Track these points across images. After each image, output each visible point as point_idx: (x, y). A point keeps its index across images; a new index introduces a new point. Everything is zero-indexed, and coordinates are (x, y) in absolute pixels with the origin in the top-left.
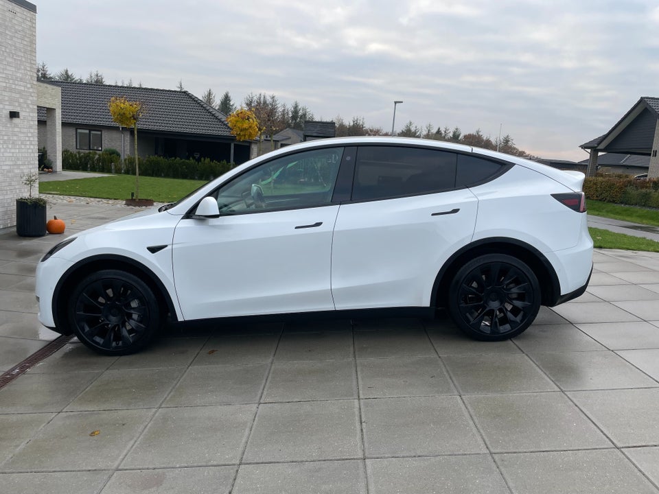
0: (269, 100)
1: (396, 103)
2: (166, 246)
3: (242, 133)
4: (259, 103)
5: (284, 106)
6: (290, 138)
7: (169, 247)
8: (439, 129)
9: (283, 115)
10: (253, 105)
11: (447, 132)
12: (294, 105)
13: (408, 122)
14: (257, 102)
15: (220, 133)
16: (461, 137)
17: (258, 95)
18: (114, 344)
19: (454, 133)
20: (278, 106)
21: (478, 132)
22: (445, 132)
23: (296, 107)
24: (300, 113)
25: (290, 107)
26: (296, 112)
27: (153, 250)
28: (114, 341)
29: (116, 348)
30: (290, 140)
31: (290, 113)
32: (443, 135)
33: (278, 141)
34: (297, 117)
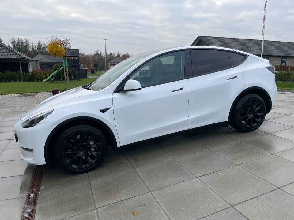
0: (24, 41)
1: (105, 39)
2: (110, 108)
3: (57, 54)
4: (18, 43)
5: (33, 43)
6: (43, 59)
7: (111, 109)
8: (111, 53)
9: (33, 48)
10: (15, 43)
11: (115, 54)
12: (38, 43)
13: (97, 50)
14: (17, 42)
15: (13, 57)
16: (121, 56)
17: (18, 38)
18: (84, 166)
19: (118, 54)
20: (30, 43)
21: (127, 53)
22: (114, 54)
23: (39, 44)
24: (42, 47)
25: (36, 44)
26: (39, 46)
27: (103, 111)
28: (83, 165)
29: (85, 168)
30: (43, 60)
31: (37, 47)
32: (113, 55)
33: (38, 60)
34: (41, 49)
